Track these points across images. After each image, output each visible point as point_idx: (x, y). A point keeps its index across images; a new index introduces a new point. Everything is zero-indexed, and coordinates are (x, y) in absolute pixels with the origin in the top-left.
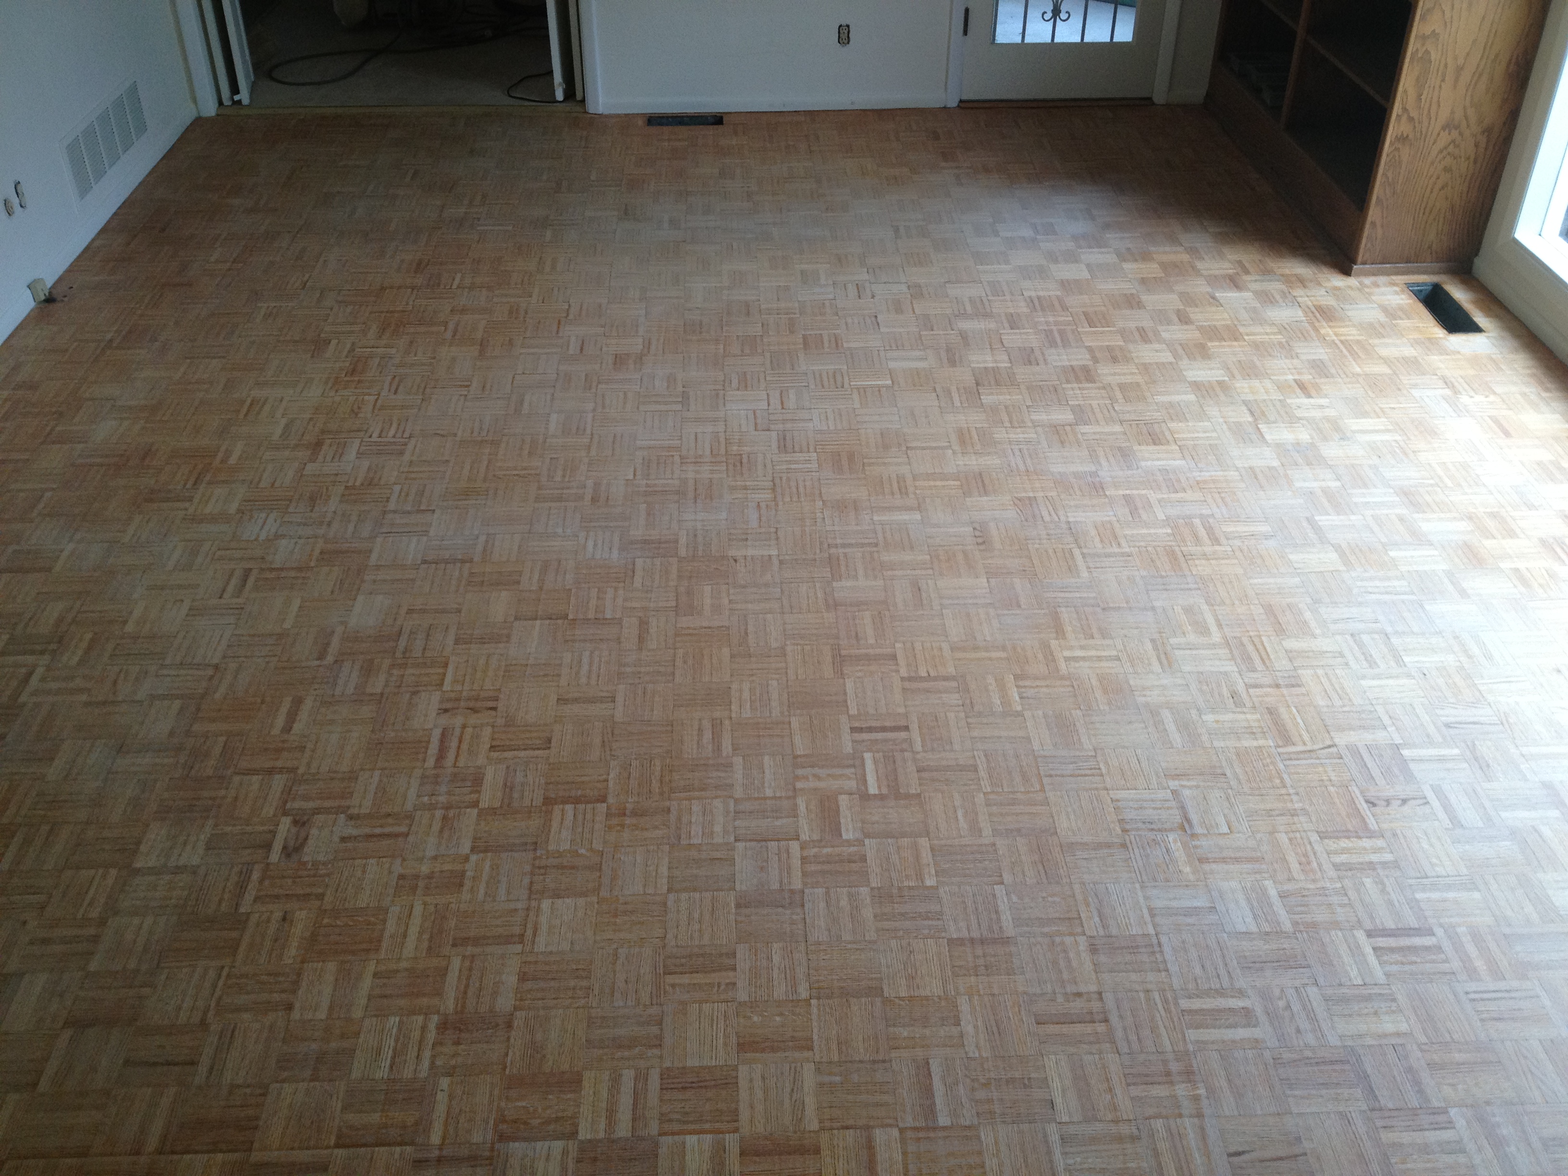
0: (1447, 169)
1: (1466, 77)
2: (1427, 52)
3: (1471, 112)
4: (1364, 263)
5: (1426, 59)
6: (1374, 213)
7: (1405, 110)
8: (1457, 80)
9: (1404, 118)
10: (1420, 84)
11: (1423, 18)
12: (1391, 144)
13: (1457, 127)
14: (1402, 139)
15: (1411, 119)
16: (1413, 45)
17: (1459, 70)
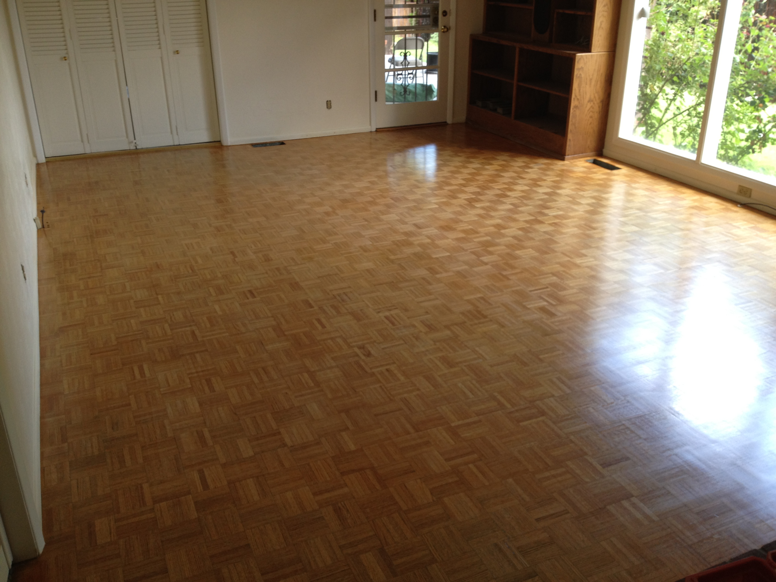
0: (591, 117)
1: (593, 83)
2: (580, 75)
3: (596, 95)
4: (568, 155)
5: (580, 77)
6: (570, 136)
7: (576, 96)
8: (590, 84)
9: (576, 100)
10: (579, 86)
11: (578, 62)
12: (573, 109)
13: (592, 101)
14: (576, 107)
15: (578, 99)
16: (576, 72)
17: (591, 80)
